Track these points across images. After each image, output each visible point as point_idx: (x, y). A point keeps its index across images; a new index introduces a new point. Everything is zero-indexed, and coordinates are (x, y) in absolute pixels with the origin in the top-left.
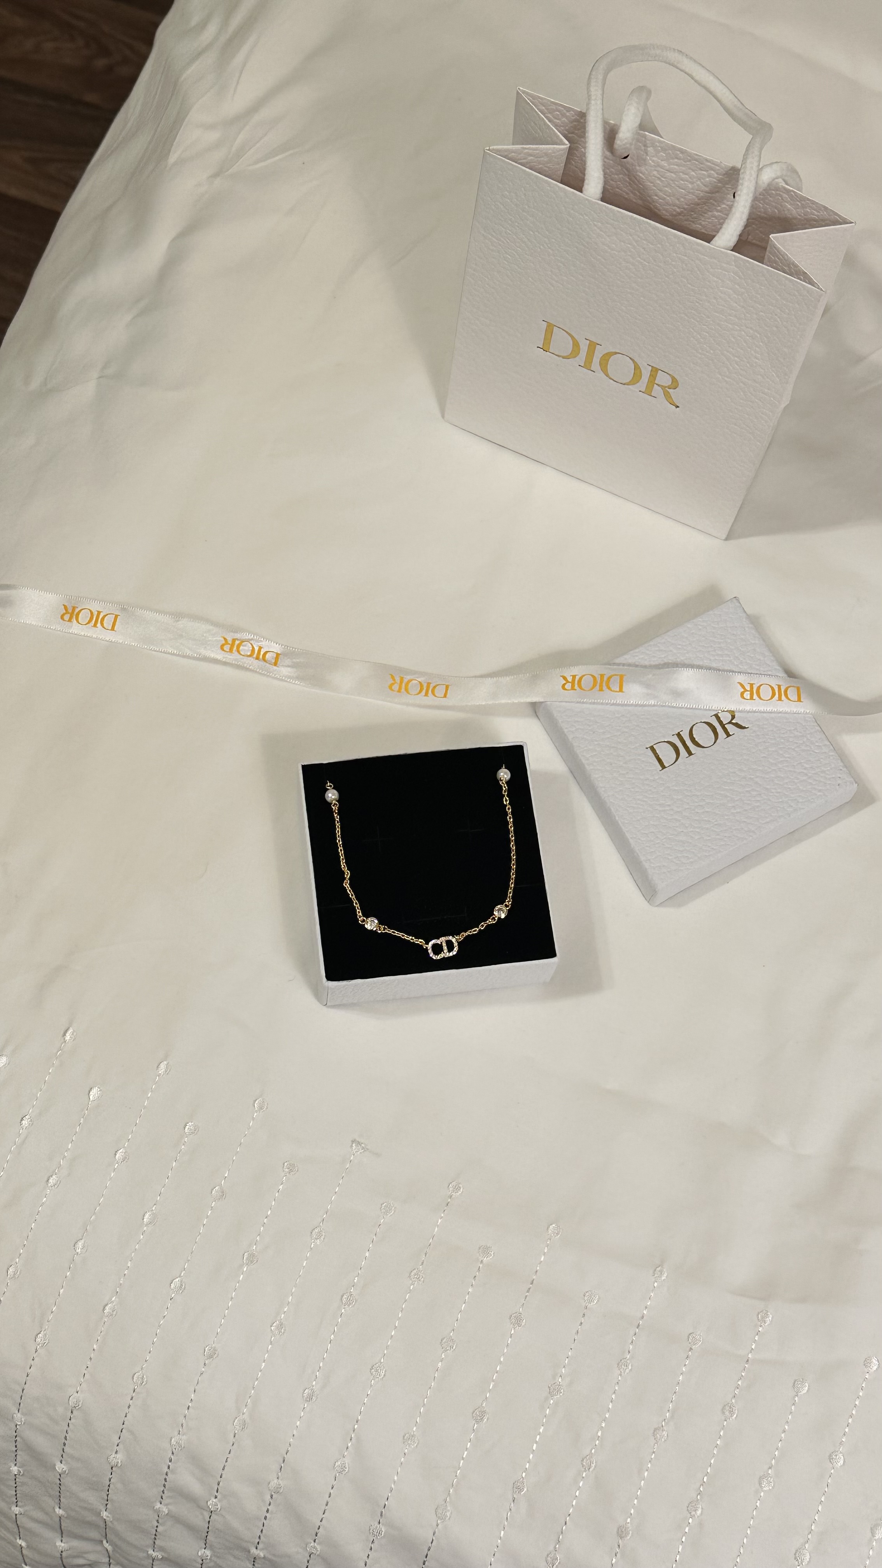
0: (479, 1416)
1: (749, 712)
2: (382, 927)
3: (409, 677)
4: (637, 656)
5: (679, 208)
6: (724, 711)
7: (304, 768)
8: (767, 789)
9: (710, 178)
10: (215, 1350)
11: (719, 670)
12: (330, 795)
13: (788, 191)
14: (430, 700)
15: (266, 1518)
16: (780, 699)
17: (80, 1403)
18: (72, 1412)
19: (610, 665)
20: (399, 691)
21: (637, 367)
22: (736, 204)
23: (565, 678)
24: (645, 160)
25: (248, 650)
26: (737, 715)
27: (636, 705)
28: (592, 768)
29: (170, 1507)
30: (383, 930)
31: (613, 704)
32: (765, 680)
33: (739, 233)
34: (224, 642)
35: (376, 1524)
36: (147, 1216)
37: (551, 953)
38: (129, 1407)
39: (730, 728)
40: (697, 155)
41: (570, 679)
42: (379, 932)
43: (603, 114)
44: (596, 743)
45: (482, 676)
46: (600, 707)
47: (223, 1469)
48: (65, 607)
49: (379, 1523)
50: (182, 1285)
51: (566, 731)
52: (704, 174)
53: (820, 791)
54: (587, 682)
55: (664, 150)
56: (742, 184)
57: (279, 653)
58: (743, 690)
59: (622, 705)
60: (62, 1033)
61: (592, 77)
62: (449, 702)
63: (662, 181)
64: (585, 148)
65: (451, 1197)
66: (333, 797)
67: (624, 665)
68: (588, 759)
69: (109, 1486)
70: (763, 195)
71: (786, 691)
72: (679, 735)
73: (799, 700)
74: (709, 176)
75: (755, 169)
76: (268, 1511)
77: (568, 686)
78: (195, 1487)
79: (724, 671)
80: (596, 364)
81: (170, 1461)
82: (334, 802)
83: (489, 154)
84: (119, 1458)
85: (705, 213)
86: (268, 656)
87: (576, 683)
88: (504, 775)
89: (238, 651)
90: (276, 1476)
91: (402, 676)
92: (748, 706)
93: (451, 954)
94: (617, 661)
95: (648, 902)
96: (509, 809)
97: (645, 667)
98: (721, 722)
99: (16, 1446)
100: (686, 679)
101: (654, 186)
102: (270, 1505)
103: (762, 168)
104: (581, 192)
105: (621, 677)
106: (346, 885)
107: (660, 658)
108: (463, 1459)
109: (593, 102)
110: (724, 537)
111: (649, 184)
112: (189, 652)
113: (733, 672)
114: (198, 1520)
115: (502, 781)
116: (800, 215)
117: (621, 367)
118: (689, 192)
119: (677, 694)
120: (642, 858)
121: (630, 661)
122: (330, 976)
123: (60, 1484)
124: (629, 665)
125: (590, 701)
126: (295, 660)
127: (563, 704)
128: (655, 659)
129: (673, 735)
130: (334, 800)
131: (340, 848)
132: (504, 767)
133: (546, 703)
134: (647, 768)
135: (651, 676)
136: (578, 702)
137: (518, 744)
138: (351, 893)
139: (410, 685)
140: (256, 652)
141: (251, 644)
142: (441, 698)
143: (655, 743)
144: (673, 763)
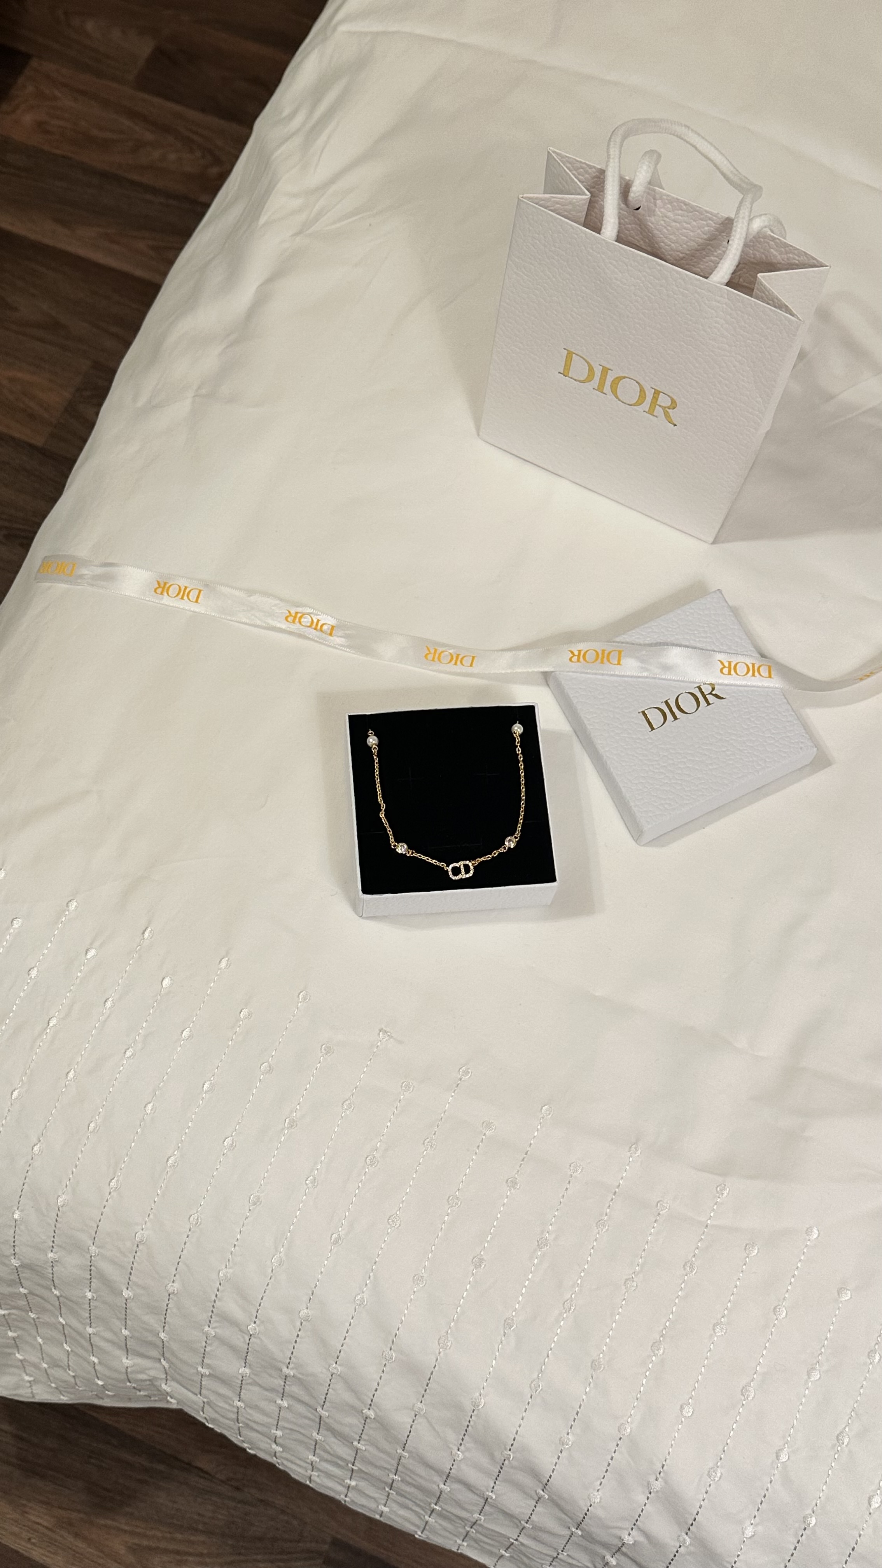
0: (479, 1262)
1: (727, 685)
2: (411, 851)
3: (440, 649)
4: (634, 636)
5: (682, 253)
6: (706, 684)
7: (351, 718)
8: (739, 749)
9: (709, 227)
10: (258, 1198)
11: (703, 650)
12: (371, 740)
13: (774, 239)
14: (459, 668)
15: (296, 1342)
16: (753, 675)
17: (145, 1239)
18: (137, 1246)
19: (611, 642)
20: (433, 660)
21: (642, 390)
22: (729, 247)
23: (572, 652)
24: (654, 211)
25: (308, 622)
26: (716, 687)
27: (632, 677)
28: (592, 727)
29: (217, 1330)
30: (410, 853)
31: (612, 675)
32: (741, 659)
33: (732, 272)
34: (288, 614)
35: (389, 1349)
36: (206, 1085)
37: (553, 879)
38: (185, 1243)
39: (709, 697)
40: (697, 206)
41: (576, 653)
42: (408, 855)
43: (619, 171)
44: (596, 707)
45: (502, 650)
46: (600, 677)
47: (262, 1299)
48: (158, 583)
49: (391, 1349)
50: (233, 1143)
51: (571, 696)
52: (703, 224)
53: (785, 752)
54: (590, 656)
55: (671, 203)
56: (735, 231)
57: (333, 625)
58: (722, 666)
59: (619, 676)
60: (142, 931)
61: (612, 140)
62: (475, 669)
63: (667, 230)
64: (603, 200)
65: (461, 1079)
66: (374, 742)
67: (622, 643)
68: (589, 721)
69: (167, 1310)
70: (753, 242)
71: (759, 669)
72: (666, 703)
73: (770, 677)
74: (708, 225)
75: (747, 218)
76: (298, 1336)
77: (575, 659)
78: (238, 1313)
79: (707, 650)
80: (607, 388)
81: (218, 1290)
82: (374, 746)
83: (522, 201)
84: (175, 1287)
85: (704, 258)
86: (325, 627)
87: (581, 656)
88: (518, 729)
89: (300, 622)
90: (305, 1306)
91: (436, 648)
92: (726, 680)
93: (468, 876)
94: (618, 639)
95: (636, 842)
96: (520, 757)
97: (640, 645)
98: (702, 693)
99: (91, 1275)
100: (675, 656)
101: (661, 234)
102: (300, 1330)
103: (752, 218)
104: (600, 234)
105: (620, 652)
106: (382, 816)
107: (653, 638)
108: (463, 1298)
109: (611, 160)
110: (711, 540)
111: (657, 232)
112: (259, 623)
113: (714, 651)
114: (240, 1341)
115: (515, 734)
116: (783, 260)
117: (628, 390)
118: (691, 240)
119: (666, 668)
120: (632, 804)
121: (627, 640)
122: (365, 891)
123: (126, 1308)
124: (627, 643)
125: (593, 672)
126: (347, 632)
127: (571, 674)
128: (649, 639)
129: (662, 702)
130: (374, 744)
131: (378, 785)
132: (518, 721)
133: (555, 672)
134: (639, 729)
135: (645, 652)
136: (582, 673)
137: (531, 706)
138: (386, 822)
139: (442, 655)
140: (315, 624)
141: (312, 618)
142: (468, 667)
143: (646, 708)
144: (661, 726)
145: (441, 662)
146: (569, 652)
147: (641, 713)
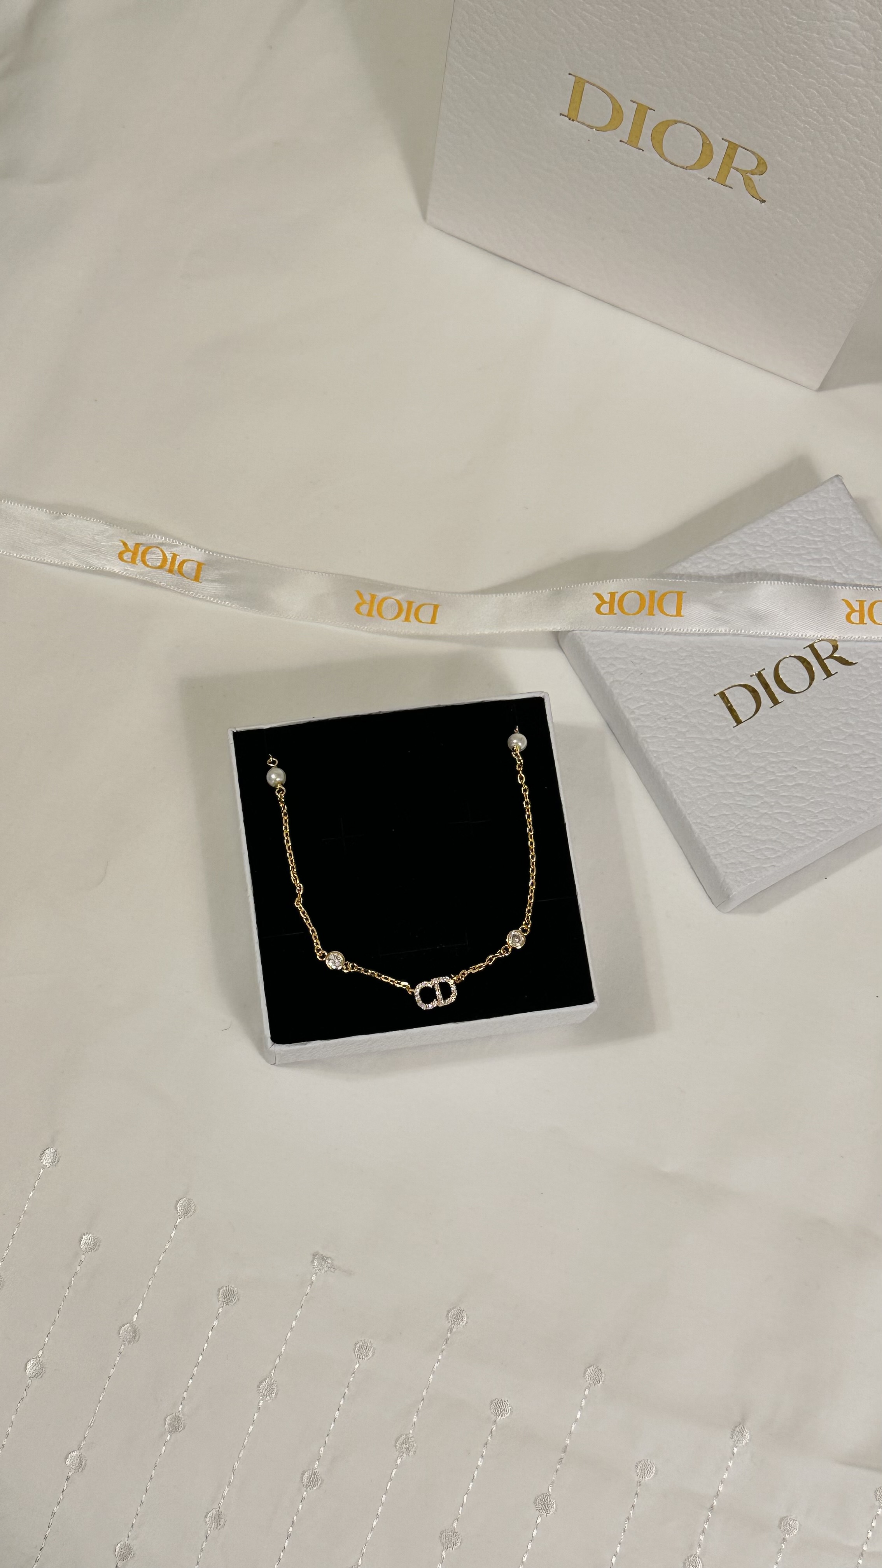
1: (857, 641)
2: (350, 965)
3: (381, 595)
4: (700, 563)
6: (822, 640)
7: (237, 736)
11: (816, 582)
12: (273, 776)
14: (413, 627)
19: (663, 577)
20: (369, 614)
21: (706, 143)
23: (599, 596)
25: (158, 560)
26: (840, 646)
27: (700, 634)
28: (638, 724)
30: (350, 968)
31: (667, 633)
32: (880, 595)
34: (123, 548)
37: (588, 997)
39: (831, 664)
41: (607, 598)
42: (346, 971)
44: (645, 689)
45: (483, 592)
46: (649, 636)
50: (81, 1460)
51: (602, 672)
54: (631, 602)
57: (200, 561)
58: (849, 610)
59: (680, 634)
62: (438, 628)
65: (451, 1330)
66: (278, 779)
67: (682, 576)
72: (759, 676)
77: (605, 608)
79: (821, 582)
80: (645, 140)
82: (279, 786)
86: (186, 567)
87: (615, 603)
88: (518, 742)
89: (144, 561)
91: (373, 593)
92: (856, 633)
93: (447, 1002)
94: (674, 570)
95: (717, 907)
96: (525, 790)
97: (711, 579)
98: (818, 656)
100: (770, 597)
105: (680, 594)
106: (298, 905)
107: (732, 565)
110: (819, 386)
112: (73, 563)
113: (835, 583)
115: (515, 751)
117: (683, 143)
119: (757, 618)
120: (711, 852)
121: (691, 571)
122: (277, 1038)
124: (690, 577)
125: (636, 629)
126: (225, 572)
127: (598, 633)
128: (726, 567)
130: (279, 783)
131: (289, 852)
132: (517, 729)
133: (574, 632)
134: (716, 724)
135: (721, 592)
136: (618, 631)
137: (537, 695)
138: (305, 916)
139: (384, 605)
140: (169, 560)
141: (162, 551)
142: (428, 623)
143: (727, 688)
144: (751, 716)
145: (382, 617)
146: (594, 595)
147: (718, 695)
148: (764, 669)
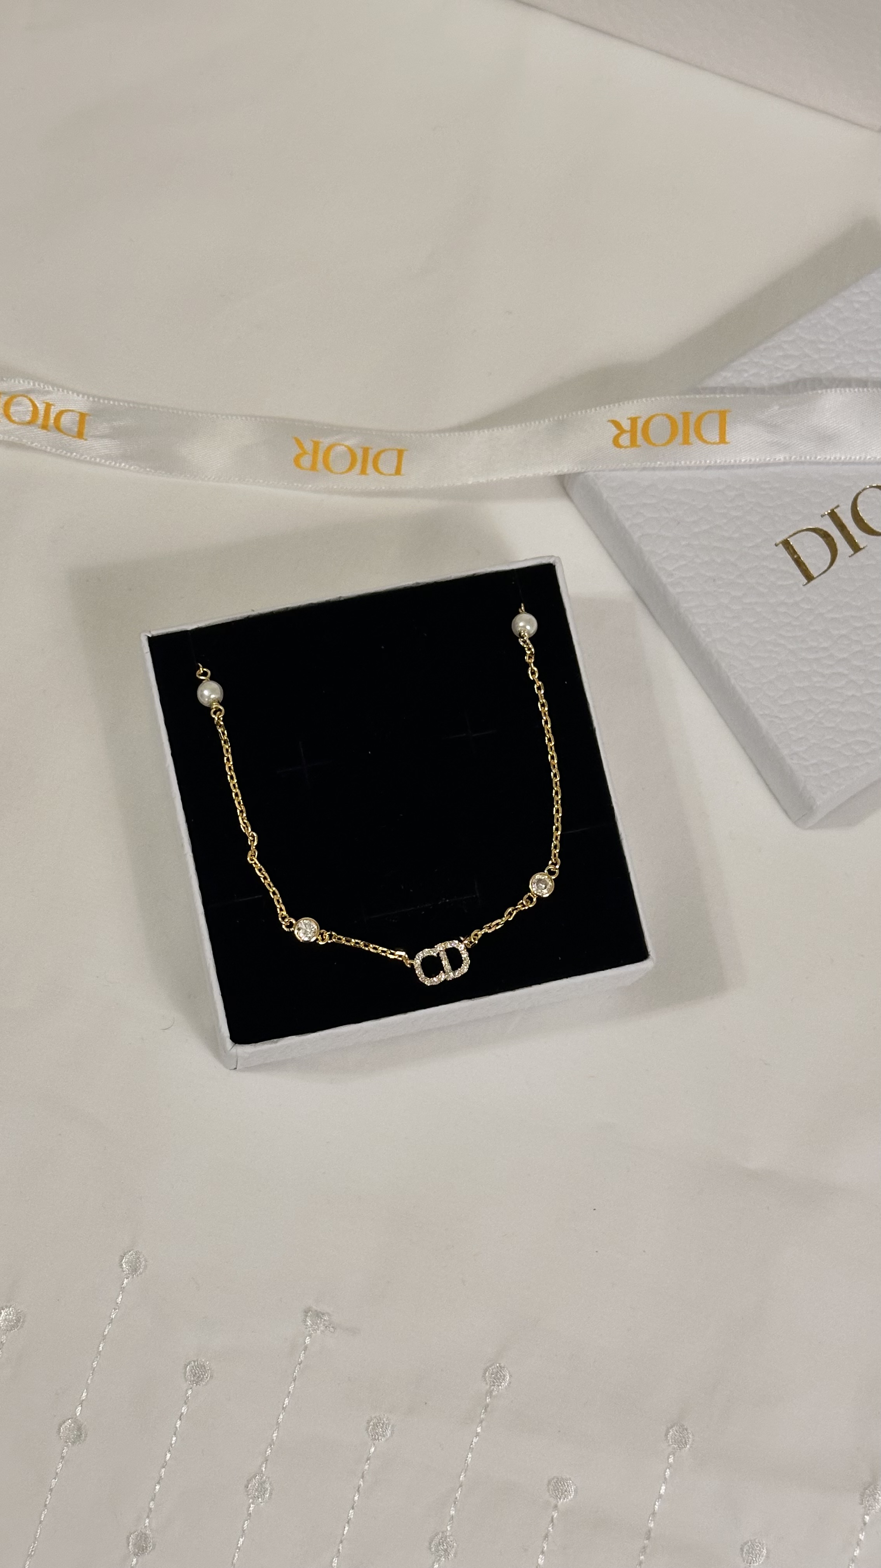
2: (327, 935)
3: (326, 442)
4: (746, 371)
7: (154, 642)
12: (206, 693)
14: (372, 481)
19: (697, 391)
20: (313, 467)
23: (617, 424)
25: (26, 412)
27: (751, 466)
28: (679, 590)
30: (327, 938)
31: (708, 467)
37: (638, 953)
41: (626, 425)
42: (321, 943)
44: (684, 543)
45: (463, 428)
46: (685, 473)
51: (627, 524)
54: (659, 428)
57: (83, 411)
59: (725, 467)
62: (408, 483)
65: (490, 1393)
66: (213, 696)
67: (722, 390)
68: (671, 575)
72: (833, 515)
77: (625, 439)
82: (215, 705)
86: (65, 420)
87: (638, 431)
88: (526, 625)
89: (8, 416)
91: (315, 439)
93: (458, 973)
94: (711, 383)
95: (794, 822)
96: (539, 688)
97: (762, 390)
100: (832, 409)
105: (723, 415)
106: (252, 860)
107: (788, 371)
115: (523, 638)
119: (825, 439)
120: (785, 752)
121: (734, 381)
122: (238, 1038)
124: (733, 389)
125: (668, 464)
126: (117, 424)
127: (618, 473)
128: (779, 375)
129: (822, 516)
130: (214, 701)
131: (236, 791)
132: (522, 608)
133: (586, 474)
134: (780, 583)
135: (776, 408)
136: (644, 469)
137: (545, 561)
138: (263, 874)
139: (332, 454)
140: (42, 413)
142: (390, 475)
143: (791, 533)
144: (826, 568)
145: (331, 472)
146: (610, 424)
147: (781, 545)
148: (838, 506)
